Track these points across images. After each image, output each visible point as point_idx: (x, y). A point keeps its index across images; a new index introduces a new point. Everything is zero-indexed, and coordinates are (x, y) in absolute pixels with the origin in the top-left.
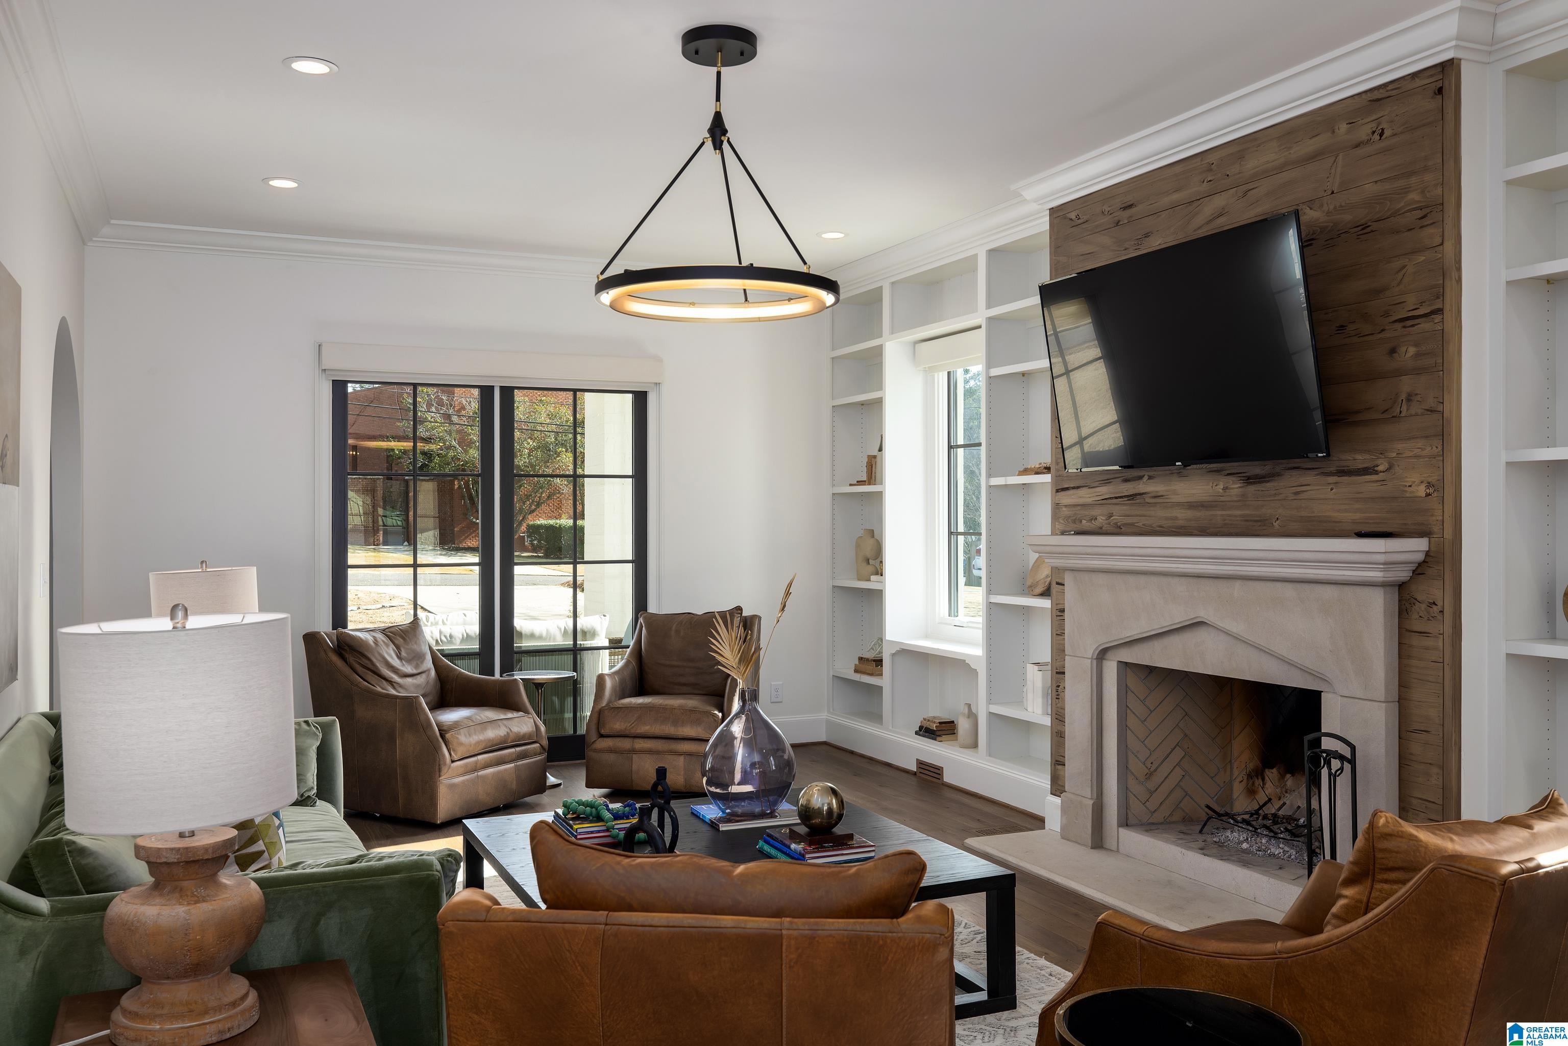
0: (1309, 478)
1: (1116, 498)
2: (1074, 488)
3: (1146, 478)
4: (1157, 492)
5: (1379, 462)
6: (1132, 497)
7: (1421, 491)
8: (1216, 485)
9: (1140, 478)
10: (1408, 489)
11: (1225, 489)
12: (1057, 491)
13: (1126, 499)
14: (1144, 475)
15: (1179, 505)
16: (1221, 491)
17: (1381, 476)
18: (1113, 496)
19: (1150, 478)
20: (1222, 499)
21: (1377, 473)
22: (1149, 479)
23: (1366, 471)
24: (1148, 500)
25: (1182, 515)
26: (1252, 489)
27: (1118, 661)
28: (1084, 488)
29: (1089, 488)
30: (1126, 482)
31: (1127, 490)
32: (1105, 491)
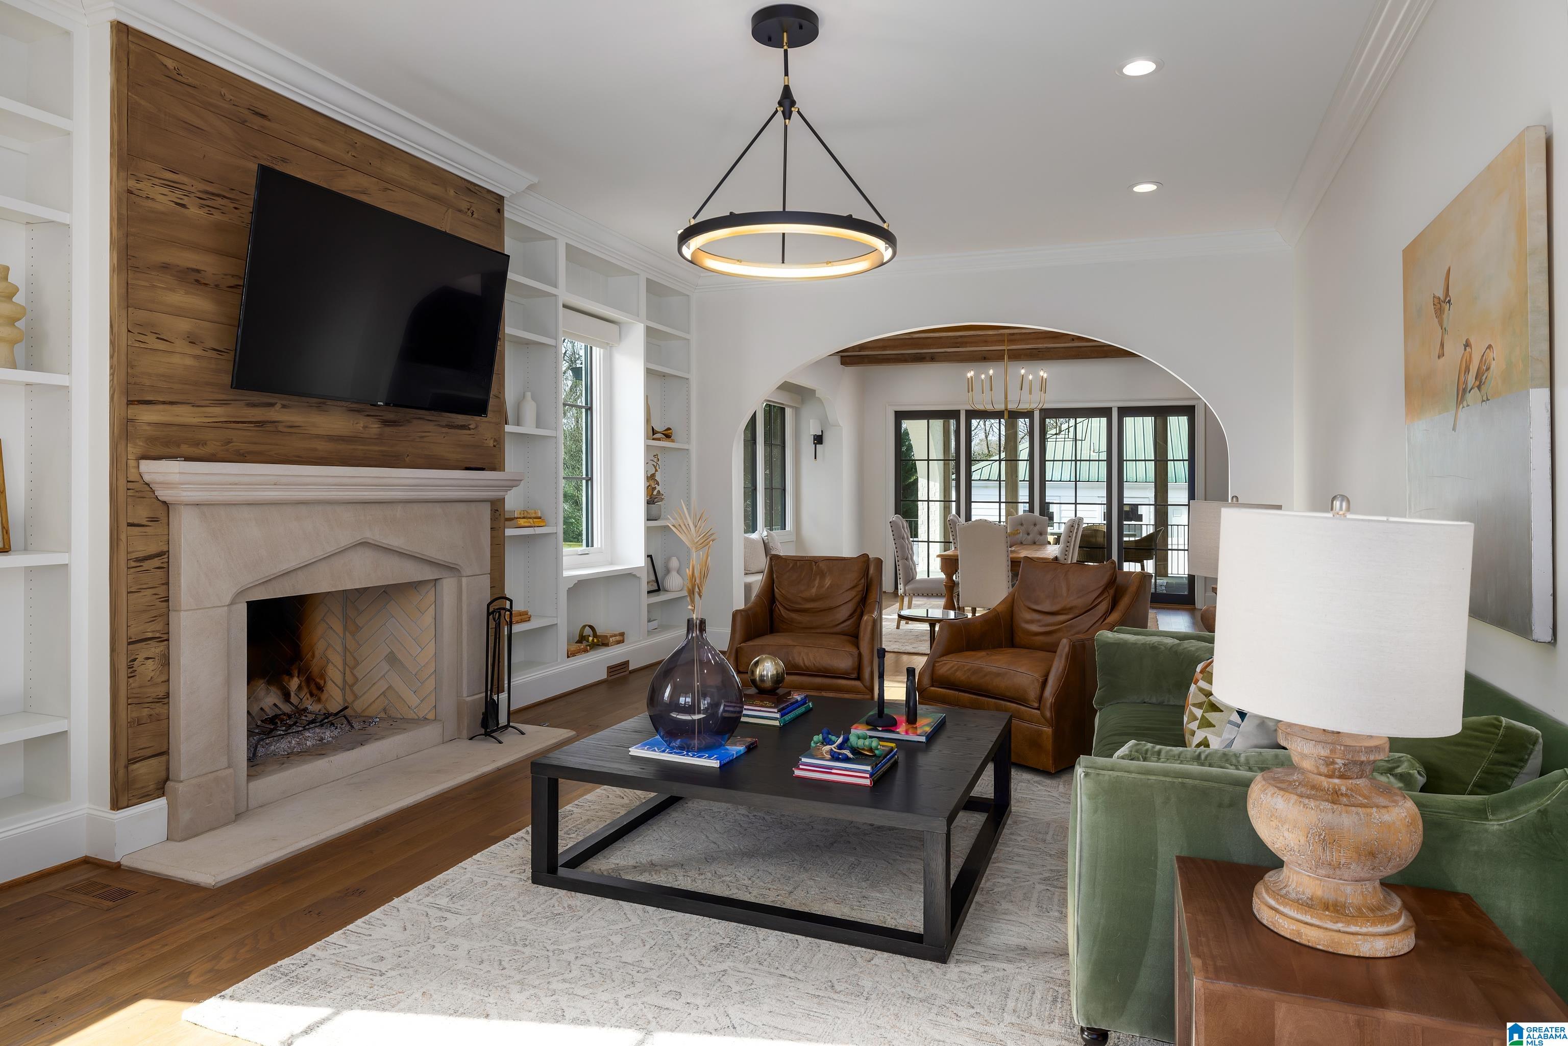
0: (430, 427)
1: (234, 422)
2: (164, 403)
3: (278, 406)
4: (291, 422)
5: (471, 422)
6: (260, 424)
7: (491, 443)
8: (357, 423)
9: (272, 405)
10: (485, 441)
11: (365, 427)
12: (130, 403)
13: (253, 425)
14: (277, 403)
15: (318, 436)
16: (361, 428)
17: (472, 432)
18: (234, 420)
19: (284, 406)
20: (362, 435)
21: (469, 429)
22: (282, 407)
23: (463, 427)
24: (281, 428)
25: (323, 447)
26: (388, 430)
27: (247, 602)
28: (183, 405)
29: (193, 406)
30: (252, 406)
31: (253, 416)
32: (219, 412)
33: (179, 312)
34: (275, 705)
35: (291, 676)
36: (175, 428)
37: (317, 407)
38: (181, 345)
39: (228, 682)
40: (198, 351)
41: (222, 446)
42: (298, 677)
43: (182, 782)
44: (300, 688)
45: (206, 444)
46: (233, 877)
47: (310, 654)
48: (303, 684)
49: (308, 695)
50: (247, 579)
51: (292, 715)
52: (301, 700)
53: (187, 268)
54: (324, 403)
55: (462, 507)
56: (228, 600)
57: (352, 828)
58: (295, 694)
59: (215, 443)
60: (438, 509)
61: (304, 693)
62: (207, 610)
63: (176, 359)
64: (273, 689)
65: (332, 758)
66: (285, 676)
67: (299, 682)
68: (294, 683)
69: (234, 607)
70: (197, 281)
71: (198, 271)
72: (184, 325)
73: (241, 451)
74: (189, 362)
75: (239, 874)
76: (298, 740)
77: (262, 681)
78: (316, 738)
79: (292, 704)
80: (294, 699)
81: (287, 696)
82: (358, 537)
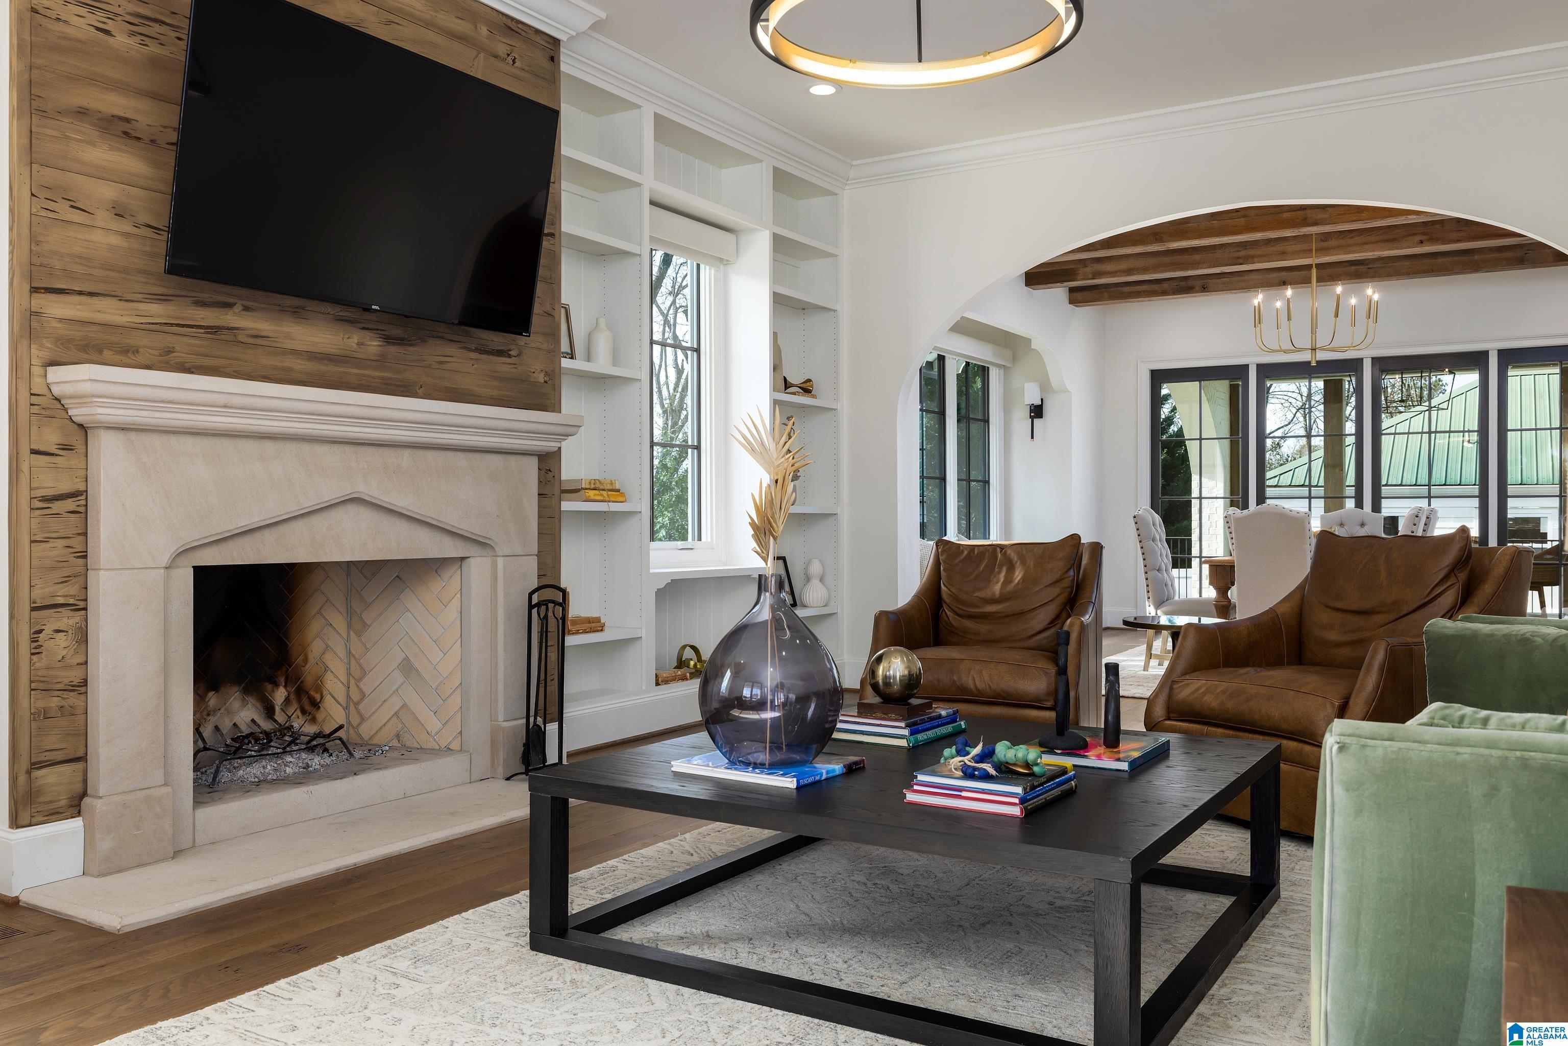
0: (453, 350)
1: (178, 325)
3: (238, 308)
4: (259, 330)
5: (511, 347)
7: (541, 378)
8: (348, 338)
9: (229, 305)
10: (531, 374)
11: (360, 344)
12: (34, 291)
13: (202, 331)
14: (236, 303)
15: (295, 352)
16: (355, 346)
17: (512, 360)
19: (246, 309)
20: (355, 355)
21: (510, 356)
22: (244, 310)
23: (501, 353)
24: (242, 338)
25: (299, 365)
26: (393, 350)
27: (193, 567)
28: (107, 298)
29: (120, 300)
30: (201, 306)
31: (203, 318)
32: (157, 311)
33: (101, 174)
34: (253, 721)
35: (276, 685)
36: (95, 328)
37: (293, 312)
38: (103, 218)
39: (166, 670)
40: (126, 227)
41: (161, 355)
42: (285, 687)
43: (101, 797)
44: (287, 701)
45: (137, 352)
46: (145, 921)
47: (301, 657)
48: (292, 697)
49: (299, 712)
50: (192, 536)
51: (271, 734)
52: (290, 717)
53: (113, 116)
54: (303, 308)
55: (497, 460)
56: (164, 560)
57: (317, 875)
58: (281, 709)
59: (150, 350)
60: (461, 460)
61: (293, 708)
62: (136, 571)
63: (97, 237)
64: (251, 700)
65: (312, 788)
66: (267, 684)
67: (286, 693)
68: (280, 695)
69: (175, 572)
70: (125, 133)
71: (127, 120)
72: (108, 192)
73: (187, 365)
74: (114, 240)
75: (156, 919)
76: (276, 765)
77: (236, 689)
78: (300, 765)
79: (275, 721)
80: (280, 717)
81: (269, 711)
82: (347, 490)
